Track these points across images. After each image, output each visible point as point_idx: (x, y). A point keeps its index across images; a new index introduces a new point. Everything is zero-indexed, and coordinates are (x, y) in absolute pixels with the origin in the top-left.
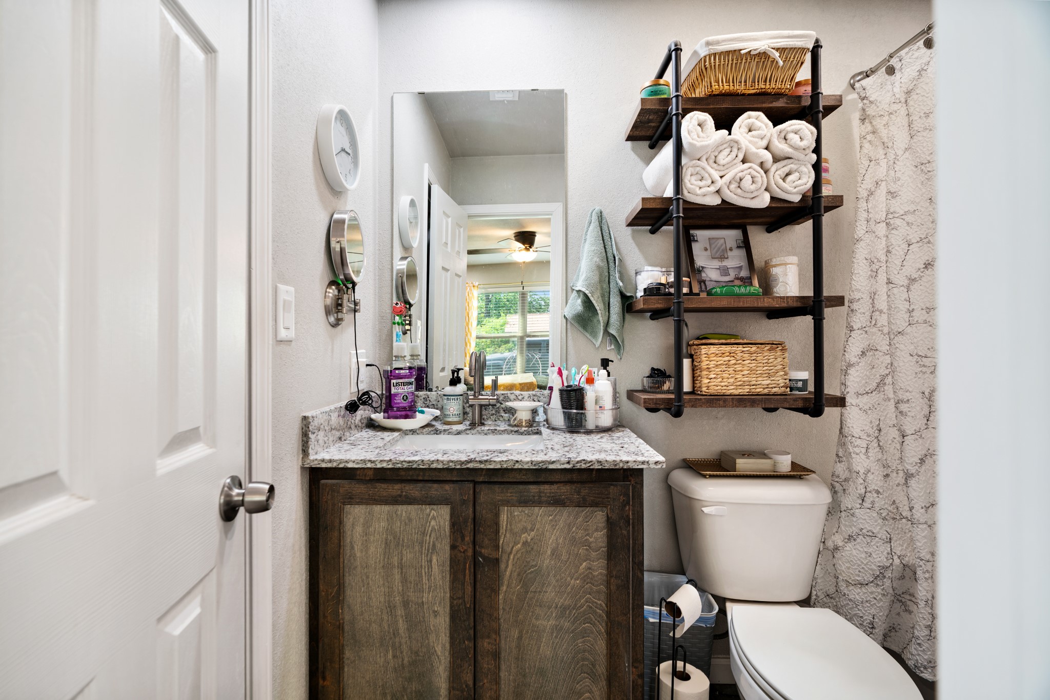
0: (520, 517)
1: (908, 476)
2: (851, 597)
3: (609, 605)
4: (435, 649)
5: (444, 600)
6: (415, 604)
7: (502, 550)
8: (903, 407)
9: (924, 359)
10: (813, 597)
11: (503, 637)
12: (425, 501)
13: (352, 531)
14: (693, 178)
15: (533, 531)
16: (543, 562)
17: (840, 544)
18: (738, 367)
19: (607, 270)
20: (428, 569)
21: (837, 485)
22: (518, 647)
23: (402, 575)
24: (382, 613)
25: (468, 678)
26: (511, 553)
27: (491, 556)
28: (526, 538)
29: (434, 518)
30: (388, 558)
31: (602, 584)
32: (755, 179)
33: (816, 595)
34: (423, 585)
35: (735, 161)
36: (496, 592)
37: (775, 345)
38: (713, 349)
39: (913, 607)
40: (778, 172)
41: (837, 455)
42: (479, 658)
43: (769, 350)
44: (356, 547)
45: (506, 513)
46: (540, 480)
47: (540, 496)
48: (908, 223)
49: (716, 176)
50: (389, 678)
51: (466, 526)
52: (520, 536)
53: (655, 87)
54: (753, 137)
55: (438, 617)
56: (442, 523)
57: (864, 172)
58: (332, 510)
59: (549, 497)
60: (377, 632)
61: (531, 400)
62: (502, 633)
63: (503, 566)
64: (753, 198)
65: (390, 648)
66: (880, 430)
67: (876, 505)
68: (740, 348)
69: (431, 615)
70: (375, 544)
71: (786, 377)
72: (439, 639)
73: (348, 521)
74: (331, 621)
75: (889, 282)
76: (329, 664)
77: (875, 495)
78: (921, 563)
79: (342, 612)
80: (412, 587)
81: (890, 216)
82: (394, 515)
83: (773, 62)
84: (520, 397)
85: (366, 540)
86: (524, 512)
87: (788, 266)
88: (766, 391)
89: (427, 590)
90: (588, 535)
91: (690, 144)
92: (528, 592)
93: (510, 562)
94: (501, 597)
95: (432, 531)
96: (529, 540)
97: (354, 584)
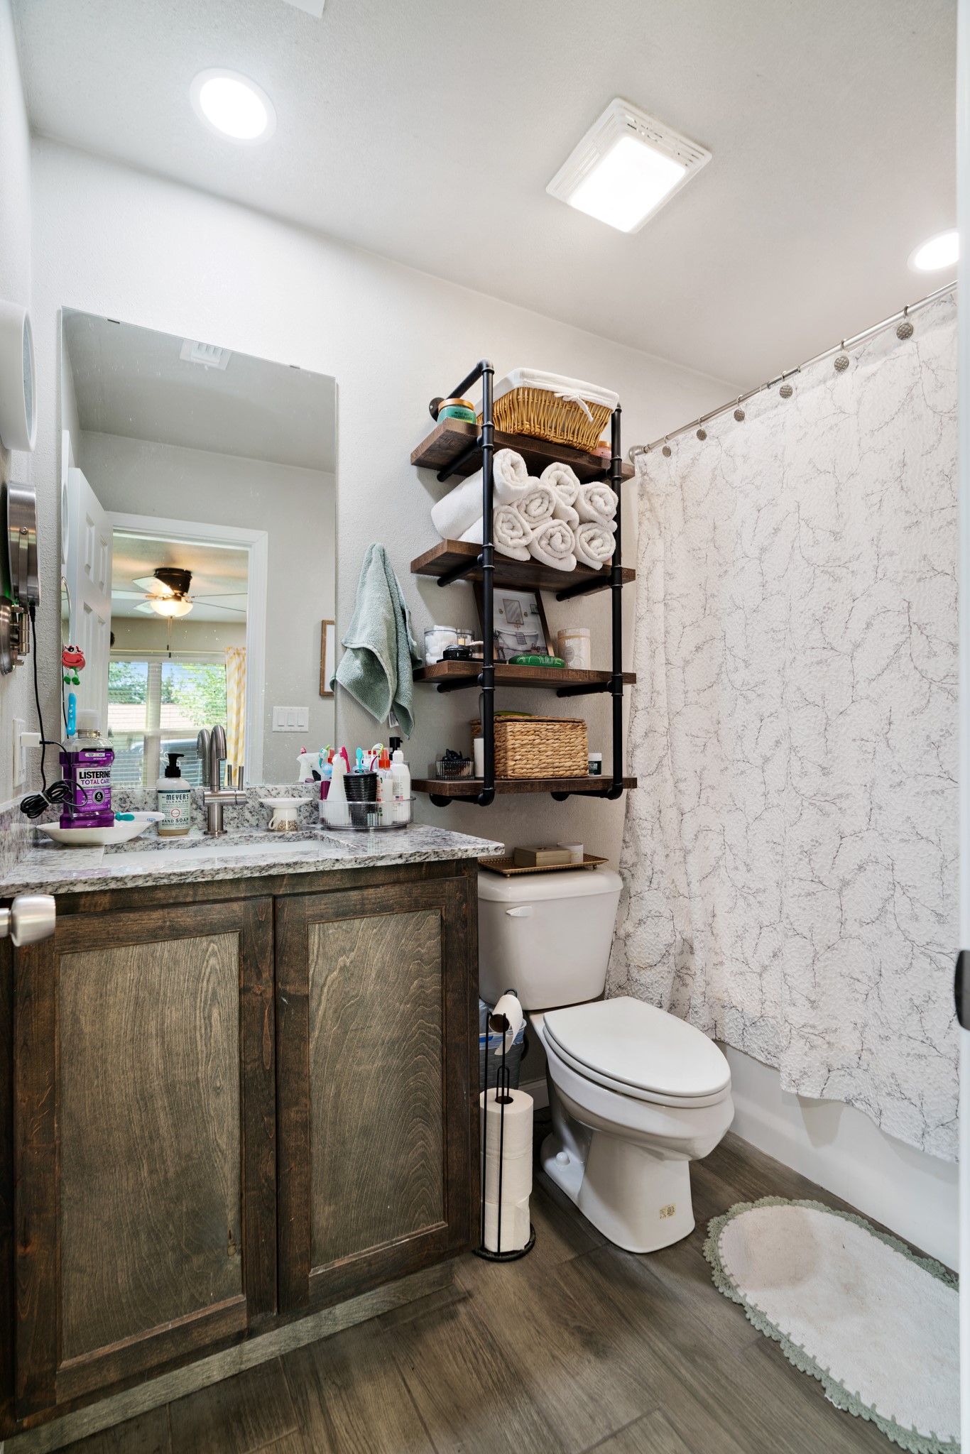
0: (336, 936)
1: (686, 852)
2: (642, 981)
3: (444, 1027)
4: (217, 1142)
5: (230, 1069)
6: (186, 1086)
7: (312, 984)
8: (682, 786)
9: (696, 739)
10: (607, 992)
11: (314, 1100)
12: (202, 931)
13: (76, 994)
14: (505, 526)
15: (353, 950)
16: (367, 990)
17: (631, 930)
18: (543, 748)
19: (394, 625)
20: (206, 1029)
21: (625, 871)
22: (335, 1107)
23: (164, 1047)
24: (130, 1111)
25: (269, 1168)
26: (324, 985)
27: (299, 994)
28: (345, 961)
29: (214, 954)
30: (141, 1025)
31: (437, 1003)
32: (566, 538)
33: (609, 989)
34: (197, 1054)
35: (546, 515)
36: (305, 1040)
37: (576, 723)
38: (518, 726)
39: (688, 980)
40: (583, 535)
41: (624, 841)
42: (284, 1135)
43: (571, 728)
44: (84, 1018)
45: (317, 933)
46: (359, 884)
47: (363, 904)
48: (683, 606)
49: (528, 527)
50: (143, 1207)
51: (264, 958)
52: (336, 961)
53: (459, 408)
54: (562, 491)
55: (221, 1095)
56: (226, 960)
57: (644, 549)
58: (39, 965)
59: (374, 904)
60: (123, 1143)
61: (290, 795)
62: (314, 1094)
63: (313, 1004)
64: (561, 559)
65: (144, 1161)
66: (660, 812)
67: (662, 885)
68: (545, 725)
69: (211, 1095)
70: (118, 1007)
71: (585, 758)
72: (223, 1127)
73: (67, 982)
74: (40, 1145)
75: (668, 663)
76: (35, 1216)
77: (660, 875)
78: (698, 934)
79: (59, 1128)
80: (180, 1060)
81: (668, 597)
82: (150, 959)
83: (581, 414)
84: (274, 793)
85: (102, 1005)
86: (341, 927)
87: (582, 639)
88: (568, 773)
89: (204, 1060)
90: (419, 945)
91: (505, 486)
92: (347, 1032)
93: (323, 997)
94: (311, 1047)
95: (210, 973)
96: (348, 964)
97: (79, 1078)
